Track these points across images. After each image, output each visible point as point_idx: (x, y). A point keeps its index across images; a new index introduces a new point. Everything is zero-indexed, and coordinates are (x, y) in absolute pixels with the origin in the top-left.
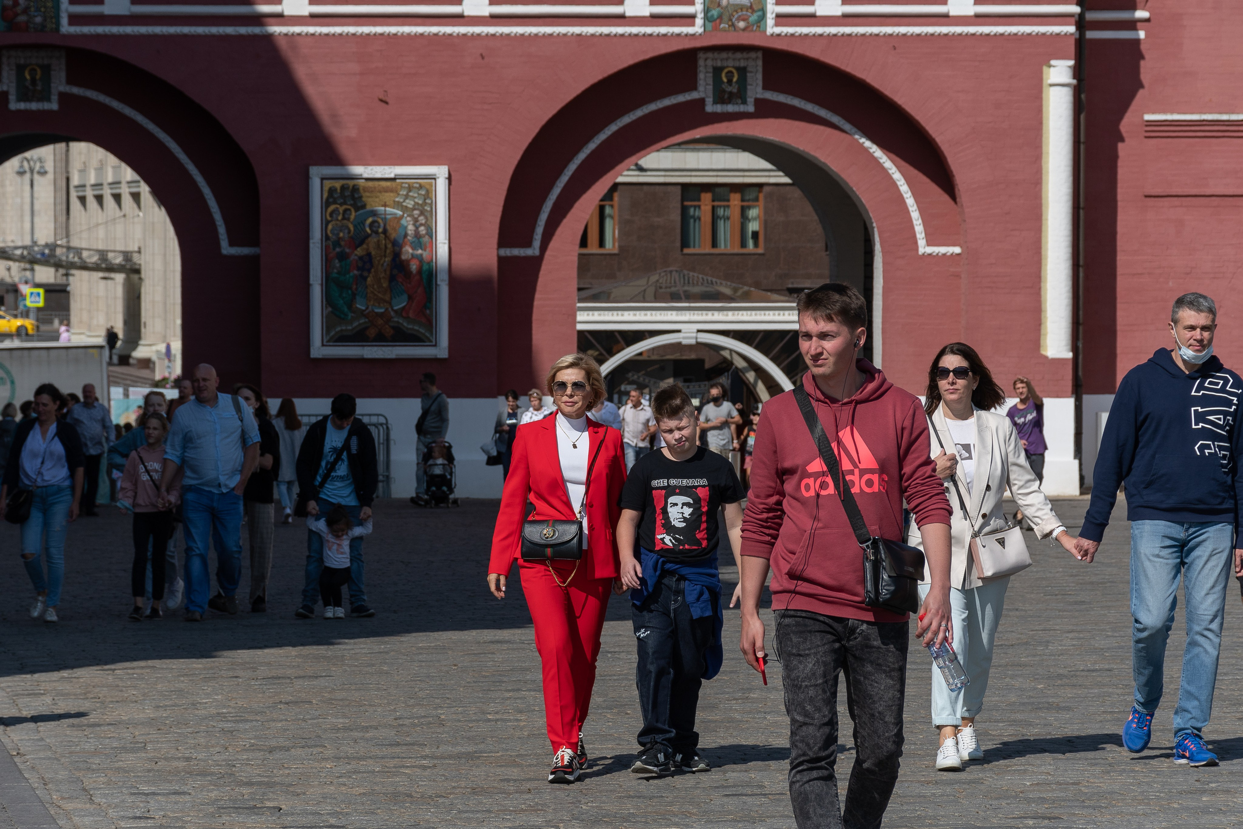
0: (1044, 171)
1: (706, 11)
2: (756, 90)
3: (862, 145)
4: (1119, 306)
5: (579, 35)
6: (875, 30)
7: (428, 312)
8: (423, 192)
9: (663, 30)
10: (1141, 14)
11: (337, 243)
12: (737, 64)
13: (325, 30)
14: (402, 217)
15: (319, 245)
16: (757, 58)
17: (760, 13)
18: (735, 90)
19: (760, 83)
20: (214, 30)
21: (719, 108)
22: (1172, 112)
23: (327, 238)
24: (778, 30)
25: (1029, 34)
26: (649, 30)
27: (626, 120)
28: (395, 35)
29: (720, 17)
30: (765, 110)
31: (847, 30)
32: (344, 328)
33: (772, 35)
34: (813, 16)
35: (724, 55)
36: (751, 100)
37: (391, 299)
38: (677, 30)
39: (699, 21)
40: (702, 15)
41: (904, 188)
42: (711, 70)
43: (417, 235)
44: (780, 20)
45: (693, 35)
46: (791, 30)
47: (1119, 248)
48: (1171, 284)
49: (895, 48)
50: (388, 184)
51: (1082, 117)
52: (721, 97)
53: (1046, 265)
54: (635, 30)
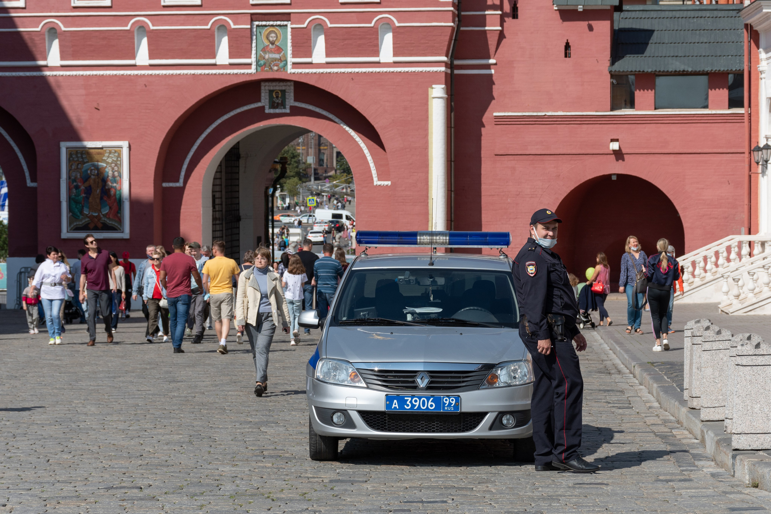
0: (429, 142)
1: (257, 62)
2: (291, 101)
3: (344, 129)
4: (483, 212)
5: (194, 74)
6: (343, 70)
7: (119, 215)
8: (116, 154)
9: (235, 71)
10: (492, 61)
11: (75, 180)
12: (281, 88)
13: (68, 73)
14: (106, 167)
15: (65, 182)
16: (291, 85)
17: (285, 62)
18: (280, 102)
19: (293, 98)
20: (14, 74)
21: (272, 111)
22: (509, 111)
23: (70, 178)
24: (293, 71)
25: (421, 72)
26: (228, 71)
27: (226, 117)
28: (103, 75)
29: (265, 64)
30: (295, 112)
31: (328, 70)
32: (78, 223)
33: (290, 73)
34: (311, 63)
35: (274, 84)
36: (288, 107)
37: (101, 209)
38: (242, 71)
39: (254, 67)
40: (255, 63)
41: (366, 151)
42: (268, 92)
43: (114, 176)
44: (295, 65)
45: (251, 74)
46: (300, 71)
47: (482, 182)
48: (509, 200)
49: (352, 79)
50: (100, 150)
51: (452, 114)
52: (273, 105)
53: (432, 191)
54: (221, 71)
